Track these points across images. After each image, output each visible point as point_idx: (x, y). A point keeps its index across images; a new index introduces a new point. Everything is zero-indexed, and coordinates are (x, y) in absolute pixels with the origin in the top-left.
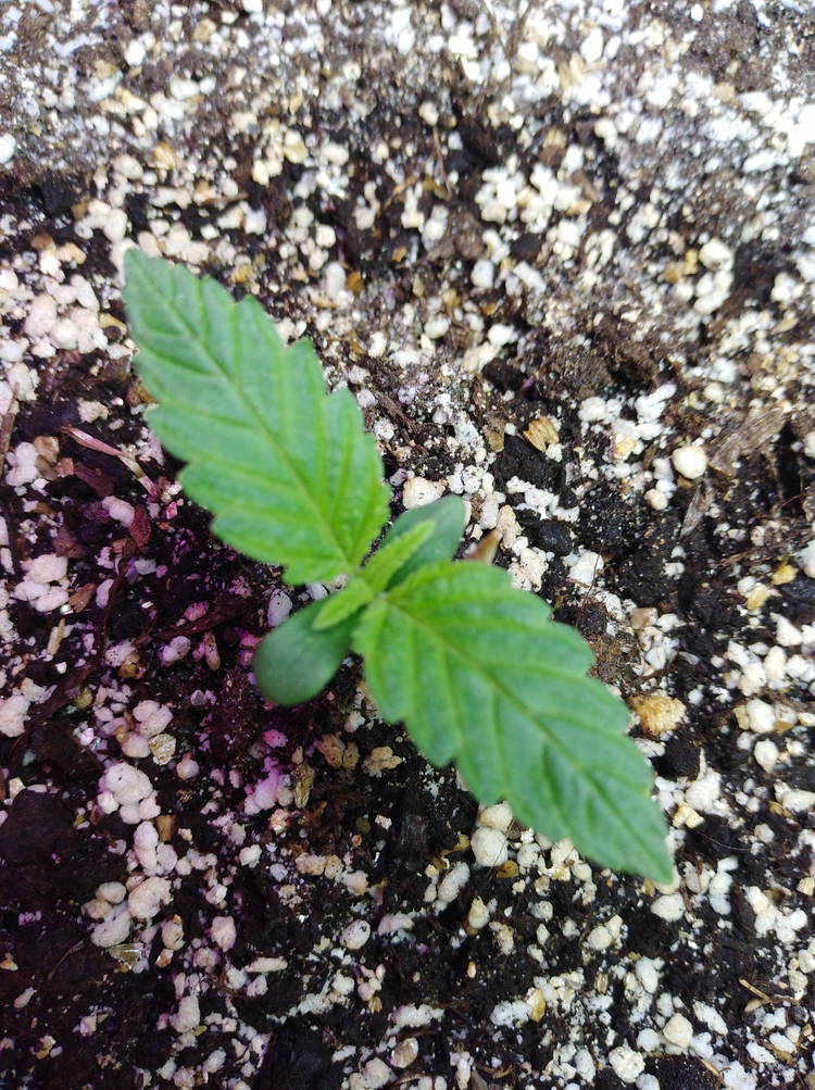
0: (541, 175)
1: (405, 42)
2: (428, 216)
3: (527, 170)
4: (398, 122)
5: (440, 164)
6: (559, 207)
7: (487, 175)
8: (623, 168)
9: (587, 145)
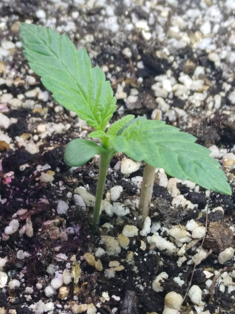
0: (184, 77)
1: (115, 28)
2: (129, 94)
3: (176, 76)
4: (112, 58)
5: (133, 75)
6: (193, 89)
7: (157, 78)
8: (225, 74)
9: (206, 67)
